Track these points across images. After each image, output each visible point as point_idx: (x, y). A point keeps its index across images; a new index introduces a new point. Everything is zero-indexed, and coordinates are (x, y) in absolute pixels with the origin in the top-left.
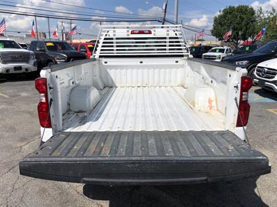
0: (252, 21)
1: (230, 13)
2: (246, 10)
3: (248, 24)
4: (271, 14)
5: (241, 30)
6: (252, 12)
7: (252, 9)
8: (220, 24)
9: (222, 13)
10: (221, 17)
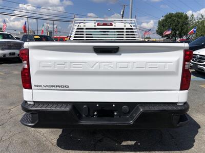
0: (186, 24)
1: (170, 18)
2: (182, 16)
3: (183, 25)
4: (200, 19)
5: (178, 30)
6: (186, 17)
7: (186, 15)
8: (163, 25)
9: (164, 18)
10: (163, 20)
